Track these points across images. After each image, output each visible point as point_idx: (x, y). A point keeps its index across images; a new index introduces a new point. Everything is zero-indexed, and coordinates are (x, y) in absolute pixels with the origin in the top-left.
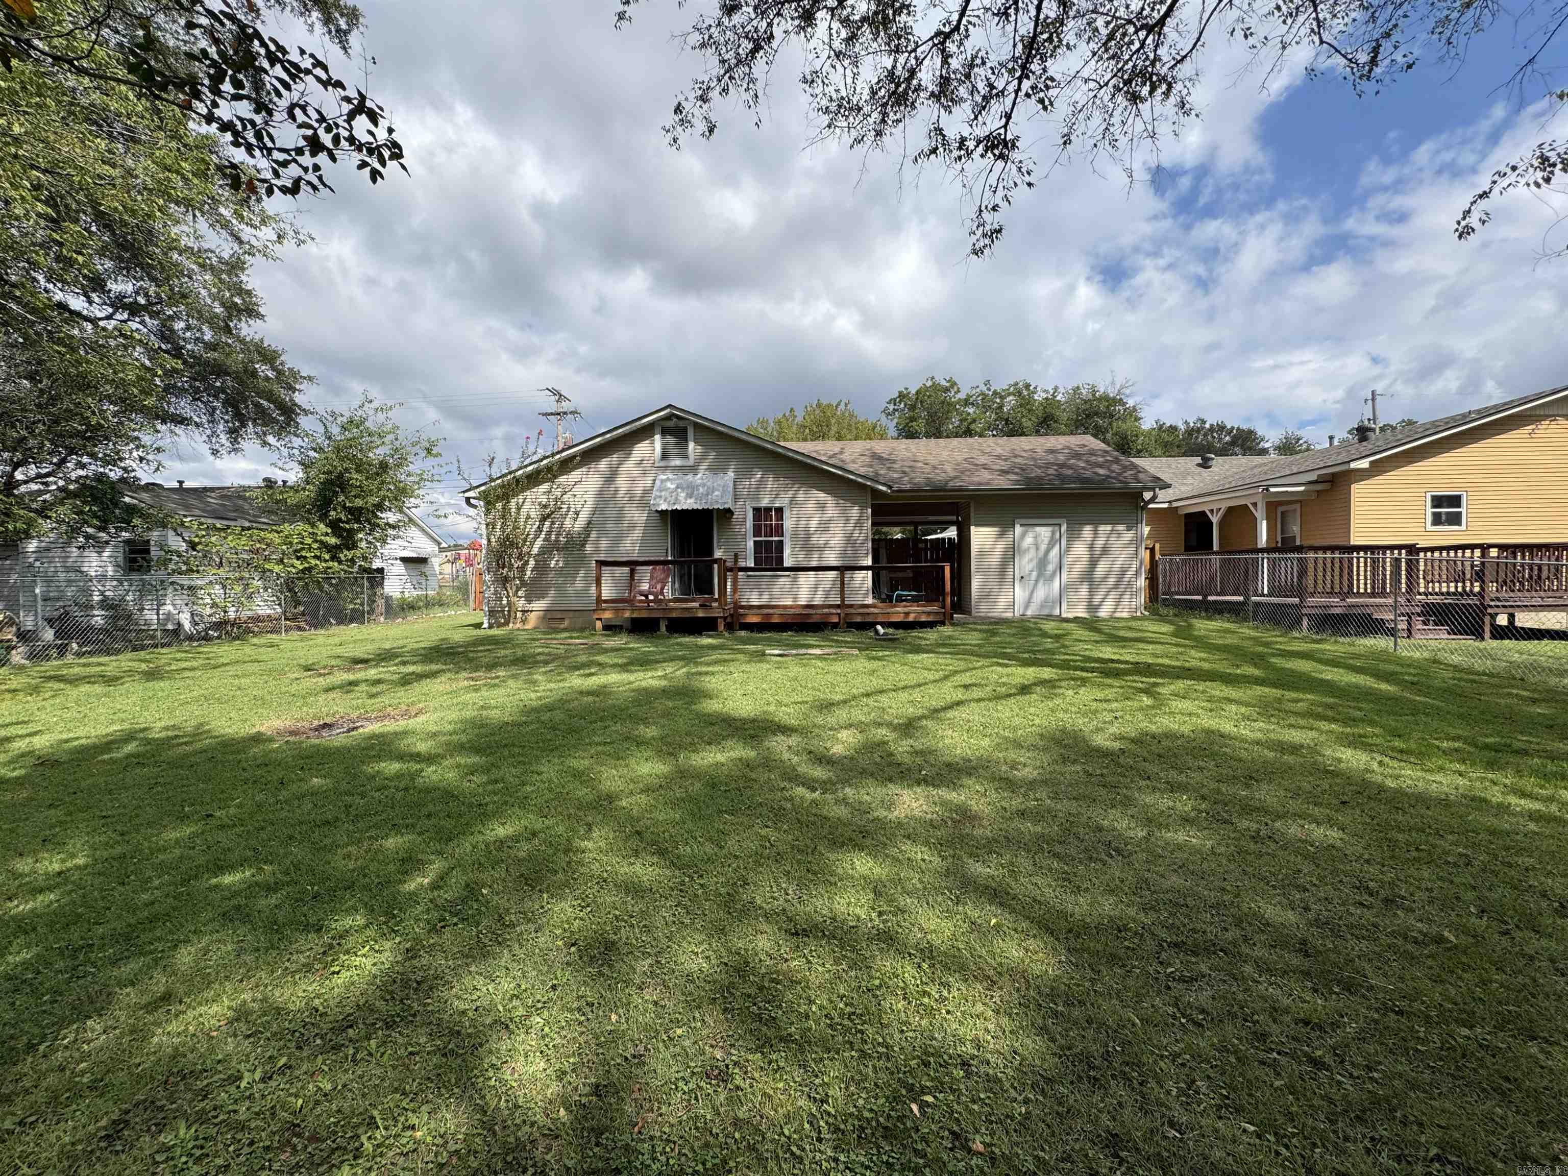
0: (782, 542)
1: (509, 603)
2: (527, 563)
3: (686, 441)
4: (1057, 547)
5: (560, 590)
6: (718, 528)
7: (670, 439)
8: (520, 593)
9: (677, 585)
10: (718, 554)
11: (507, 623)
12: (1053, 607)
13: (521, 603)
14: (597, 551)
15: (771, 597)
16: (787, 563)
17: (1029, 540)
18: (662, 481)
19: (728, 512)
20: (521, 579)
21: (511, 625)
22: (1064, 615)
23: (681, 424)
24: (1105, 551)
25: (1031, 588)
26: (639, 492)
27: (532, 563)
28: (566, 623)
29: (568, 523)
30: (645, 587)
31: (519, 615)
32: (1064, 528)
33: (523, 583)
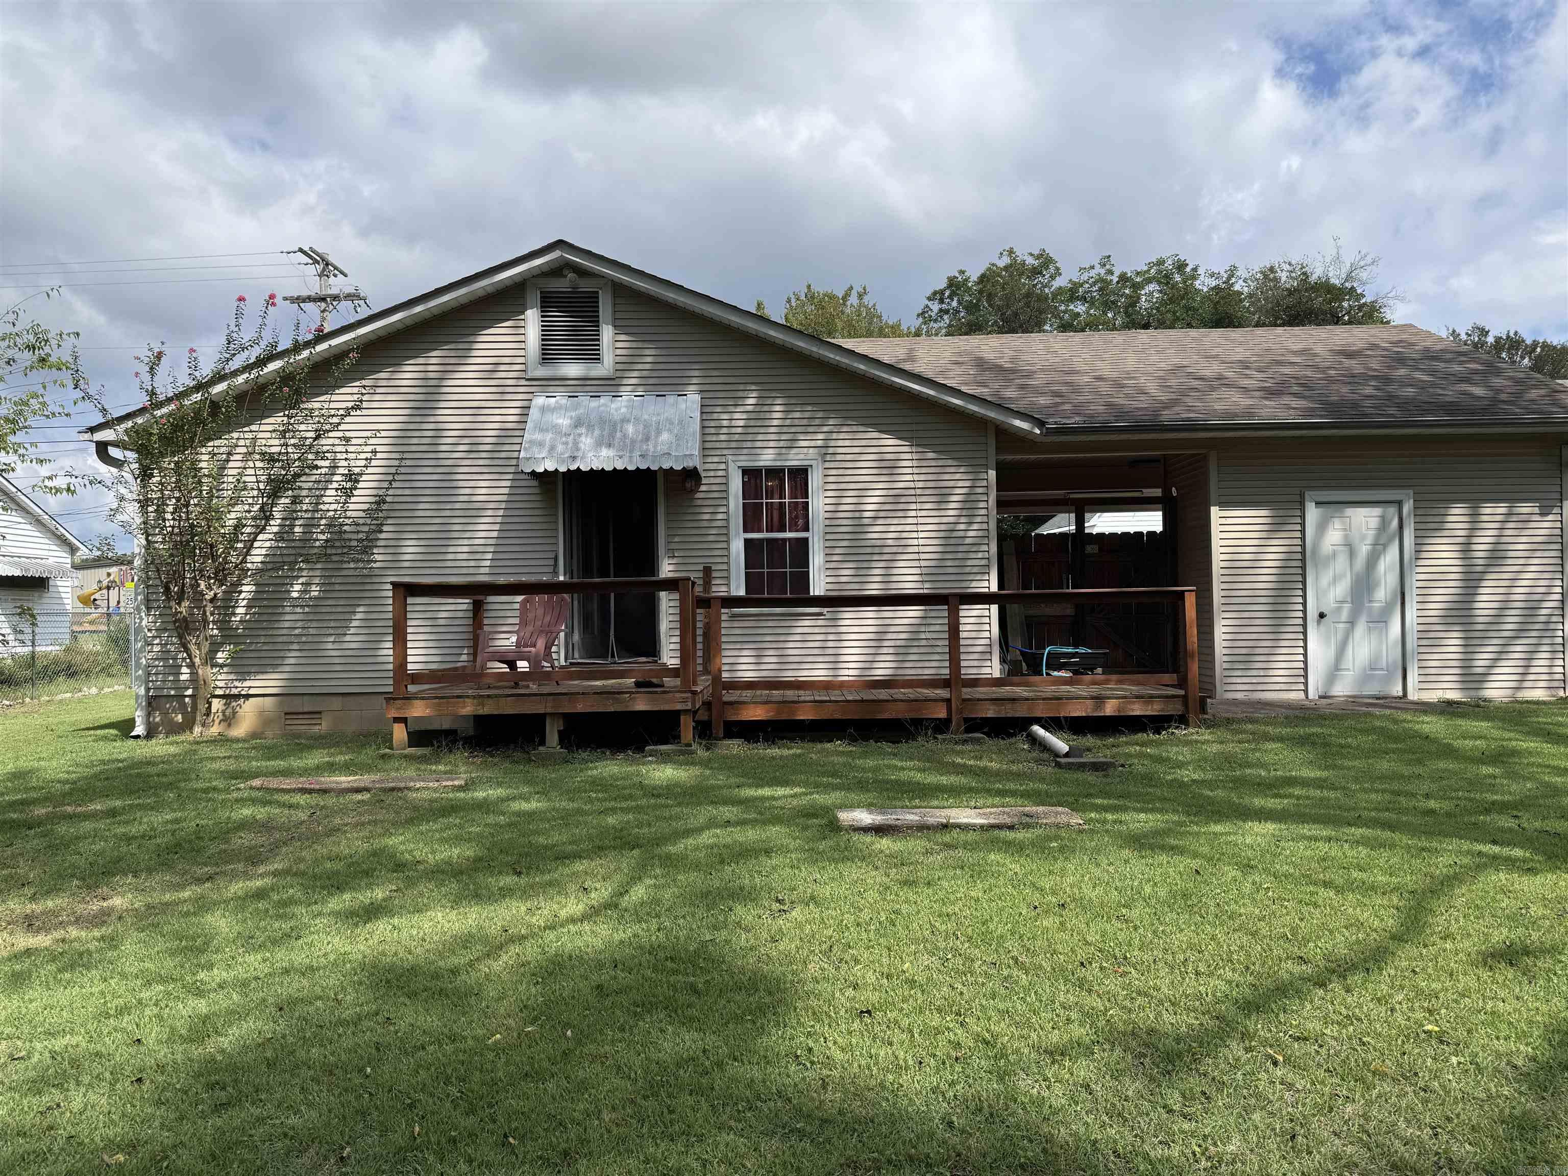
0: (807, 539)
1: (194, 679)
2: (235, 588)
3: (596, 323)
4: (1394, 551)
5: (312, 647)
6: (667, 514)
7: (559, 318)
8: (221, 657)
9: (576, 637)
10: (667, 569)
11: (188, 725)
12: (1388, 679)
13: (220, 680)
14: (395, 563)
15: (783, 662)
16: (818, 586)
17: (1334, 536)
18: (543, 409)
19: (691, 476)
20: (224, 624)
21: (197, 730)
22: (1413, 695)
23: (586, 286)
24: (1496, 556)
25: (1340, 636)
26: (489, 436)
27: (248, 589)
28: (324, 726)
29: (331, 500)
30: (507, 641)
31: (217, 704)
32: (1407, 507)
33: (228, 633)
